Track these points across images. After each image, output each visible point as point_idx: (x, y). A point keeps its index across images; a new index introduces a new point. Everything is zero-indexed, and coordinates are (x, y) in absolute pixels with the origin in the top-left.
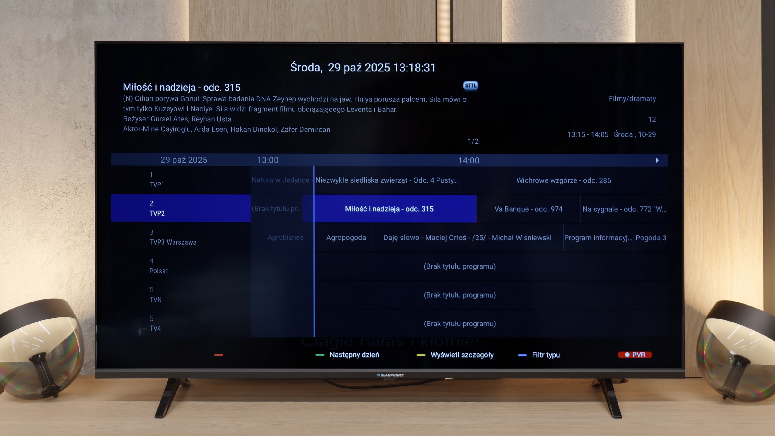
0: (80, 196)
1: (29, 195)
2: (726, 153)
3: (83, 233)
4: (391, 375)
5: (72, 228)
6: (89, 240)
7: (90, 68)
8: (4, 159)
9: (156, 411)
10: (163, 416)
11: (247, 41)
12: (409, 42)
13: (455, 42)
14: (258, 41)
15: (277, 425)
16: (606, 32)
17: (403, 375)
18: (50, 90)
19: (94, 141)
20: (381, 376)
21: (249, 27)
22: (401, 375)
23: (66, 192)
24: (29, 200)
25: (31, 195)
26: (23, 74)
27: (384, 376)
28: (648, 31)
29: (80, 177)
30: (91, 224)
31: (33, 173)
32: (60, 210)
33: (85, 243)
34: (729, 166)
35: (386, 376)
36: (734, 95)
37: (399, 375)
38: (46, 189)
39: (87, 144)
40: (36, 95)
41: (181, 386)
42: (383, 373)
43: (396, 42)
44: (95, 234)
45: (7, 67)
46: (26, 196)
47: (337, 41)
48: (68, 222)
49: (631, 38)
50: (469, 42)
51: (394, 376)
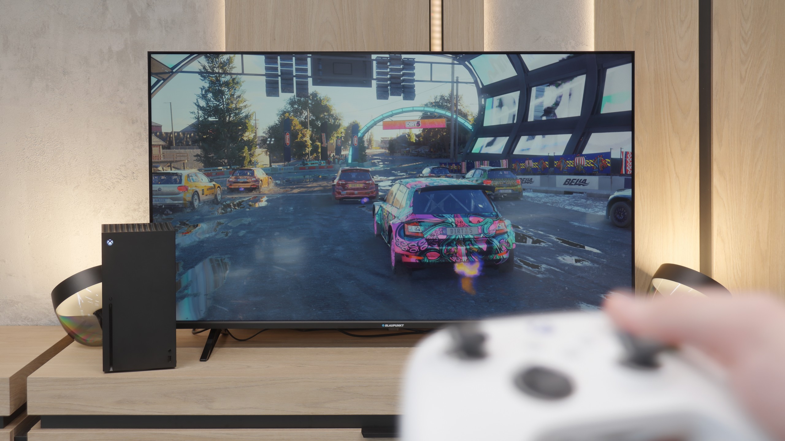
0: (137, 179)
1: (94, 178)
2: (669, 142)
3: (139, 210)
4: (394, 325)
5: (131, 205)
6: (144, 215)
7: (144, 74)
8: (74, 148)
9: (201, 356)
10: (207, 360)
11: (273, 51)
12: (408, 51)
13: (446, 51)
14: (283, 51)
15: (300, 366)
16: (570, 43)
17: (404, 326)
18: (111, 92)
19: (148, 134)
20: (385, 326)
21: (275, 39)
22: (402, 326)
23: (126, 176)
24: (95, 182)
25: (96, 179)
26: (89, 79)
27: (388, 326)
28: (605, 42)
29: (136, 163)
30: (146, 202)
31: (98, 161)
32: (120, 191)
33: (142, 218)
34: (671, 153)
35: (389, 326)
36: (676, 94)
37: (400, 326)
38: (109, 173)
39: (142, 136)
40: (100, 96)
41: (221, 335)
42: (387, 324)
43: (397, 51)
44: (149, 210)
45: (75, 73)
46: (92, 180)
47: (348, 51)
48: (127, 201)
49: (591, 48)
50: (457, 51)
51: (396, 326)
